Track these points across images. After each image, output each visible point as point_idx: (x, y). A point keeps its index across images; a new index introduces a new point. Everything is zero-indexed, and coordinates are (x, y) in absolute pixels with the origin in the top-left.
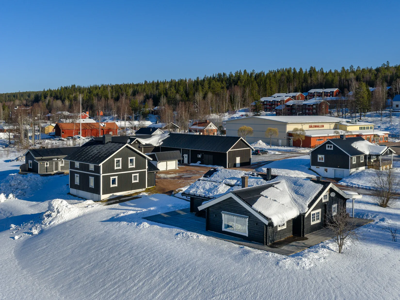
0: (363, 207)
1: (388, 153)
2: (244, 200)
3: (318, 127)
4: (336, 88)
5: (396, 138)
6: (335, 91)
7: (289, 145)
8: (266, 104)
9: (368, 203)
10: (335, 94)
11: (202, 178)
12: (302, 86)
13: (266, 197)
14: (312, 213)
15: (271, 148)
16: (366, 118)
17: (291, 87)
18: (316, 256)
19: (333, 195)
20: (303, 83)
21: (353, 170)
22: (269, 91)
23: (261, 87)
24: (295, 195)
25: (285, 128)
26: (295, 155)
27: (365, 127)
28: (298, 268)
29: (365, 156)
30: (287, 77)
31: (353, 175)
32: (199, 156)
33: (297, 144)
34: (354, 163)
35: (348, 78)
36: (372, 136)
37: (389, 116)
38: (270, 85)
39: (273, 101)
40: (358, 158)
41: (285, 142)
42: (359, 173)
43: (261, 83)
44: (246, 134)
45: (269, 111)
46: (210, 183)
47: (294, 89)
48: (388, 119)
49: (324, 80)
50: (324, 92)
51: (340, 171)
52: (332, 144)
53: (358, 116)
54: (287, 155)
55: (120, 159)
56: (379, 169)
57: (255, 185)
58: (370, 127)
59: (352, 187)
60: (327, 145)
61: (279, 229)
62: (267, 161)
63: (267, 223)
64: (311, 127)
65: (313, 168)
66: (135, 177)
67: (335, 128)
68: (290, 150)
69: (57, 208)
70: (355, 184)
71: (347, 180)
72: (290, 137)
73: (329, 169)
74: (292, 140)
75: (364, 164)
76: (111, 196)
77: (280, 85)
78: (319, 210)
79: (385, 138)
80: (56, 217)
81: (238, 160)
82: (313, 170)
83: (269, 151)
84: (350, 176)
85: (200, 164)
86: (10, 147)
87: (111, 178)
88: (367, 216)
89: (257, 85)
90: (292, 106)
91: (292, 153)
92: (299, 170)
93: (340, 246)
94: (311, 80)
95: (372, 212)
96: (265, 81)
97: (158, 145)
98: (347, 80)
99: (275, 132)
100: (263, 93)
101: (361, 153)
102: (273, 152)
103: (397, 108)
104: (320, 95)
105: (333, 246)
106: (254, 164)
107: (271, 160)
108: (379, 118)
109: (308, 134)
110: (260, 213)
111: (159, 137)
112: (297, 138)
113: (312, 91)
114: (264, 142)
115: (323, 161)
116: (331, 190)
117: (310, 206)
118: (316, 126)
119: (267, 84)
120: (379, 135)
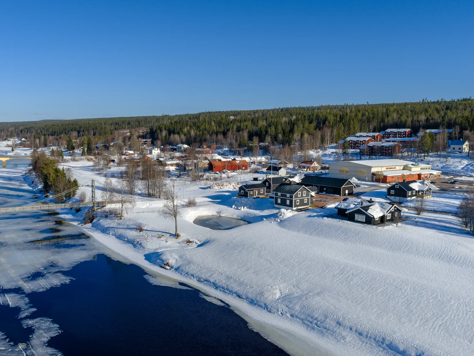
0: (409, 215)
1: (429, 190)
2: (364, 210)
3: (392, 168)
4: (409, 128)
5: (446, 175)
6: (407, 131)
7: (372, 181)
8: (351, 143)
9: (412, 213)
10: (408, 133)
11: (342, 202)
12: (380, 125)
13: (371, 209)
14: (388, 215)
15: (361, 183)
16: (429, 158)
17: (371, 126)
18: (389, 227)
19: (396, 209)
20: (381, 122)
21: (409, 198)
22: (353, 130)
23: (346, 127)
24: (381, 209)
25: (371, 170)
26: (377, 188)
27: (424, 168)
28: (383, 229)
29: (416, 191)
30: (367, 118)
31: (409, 201)
32: (325, 189)
33: (378, 181)
34: (409, 195)
35: (419, 119)
36: (429, 175)
37: (446, 157)
38: (353, 125)
39: (357, 141)
40: (412, 193)
41: (370, 179)
42: (412, 200)
43: (346, 124)
44: (344, 173)
45: (354, 149)
46: (346, 204)
47: (373, 128)
48: (445, 160)
49: (399, 120)
50: (399, 132)
51: (402, 199)
52: (398, 185)
53: (423, 157)
54: (373, 188)
55: (300, 192)
56: (423, 198)
57: (366, 205)
58: (428, 168)
59: (407, 207)
60: (396, 185)
61: (376, 220)
62: (362, 192)
63: (372, 217)
64: (387, 169)
65: (388, 197)
66: (306, 200)
67: (404, 169)
68: (374, 184)
69: (283, 212)
70: (409, 205)
71: (405, 204)
72: (374, 176)
73: (396, 198)
74: (375, 178)
75: (415, 195)
76: (296, 209)
77: (361, 125)
78: (390, 214)
79: (438, 175)
80: (284, 215)
81: (347, 192)
82: (388, 198)
83: (361, 185)
84: (407, 201)
85: (325, 193)
86: (181, 177)
87: (297, 200)
88: (410, 217)
89: (343, 126)
90: (372, 147)
91: (375, 187)
92: (380, 198)
93: (397, 225)
94: (388, 120)
95: (412, 216)
96: (349, 122)
97: (299, 182)
98: (418, 121)
99: (364, 173)
100: (348, 132)
101: (414, 190)
102: (363, 186)
103: (454, 150)
104: (395, 135)
105: (395, 225)
106: (355, 194)
107: (363, 191)
108: (439, 159)
109: (385, 174)
110: (370, 214)
111: (299, 177)
112: (378, 177)
113: (389, 130)
114: (356, 179)
115: (394, 194)
116: (395, 207)
117: (387, 212)
118: (390, 168)
119: (351, 124)
120: (434, 174)
